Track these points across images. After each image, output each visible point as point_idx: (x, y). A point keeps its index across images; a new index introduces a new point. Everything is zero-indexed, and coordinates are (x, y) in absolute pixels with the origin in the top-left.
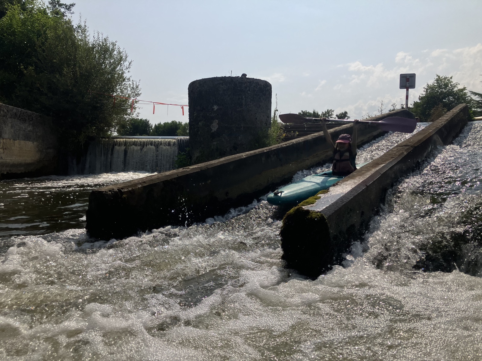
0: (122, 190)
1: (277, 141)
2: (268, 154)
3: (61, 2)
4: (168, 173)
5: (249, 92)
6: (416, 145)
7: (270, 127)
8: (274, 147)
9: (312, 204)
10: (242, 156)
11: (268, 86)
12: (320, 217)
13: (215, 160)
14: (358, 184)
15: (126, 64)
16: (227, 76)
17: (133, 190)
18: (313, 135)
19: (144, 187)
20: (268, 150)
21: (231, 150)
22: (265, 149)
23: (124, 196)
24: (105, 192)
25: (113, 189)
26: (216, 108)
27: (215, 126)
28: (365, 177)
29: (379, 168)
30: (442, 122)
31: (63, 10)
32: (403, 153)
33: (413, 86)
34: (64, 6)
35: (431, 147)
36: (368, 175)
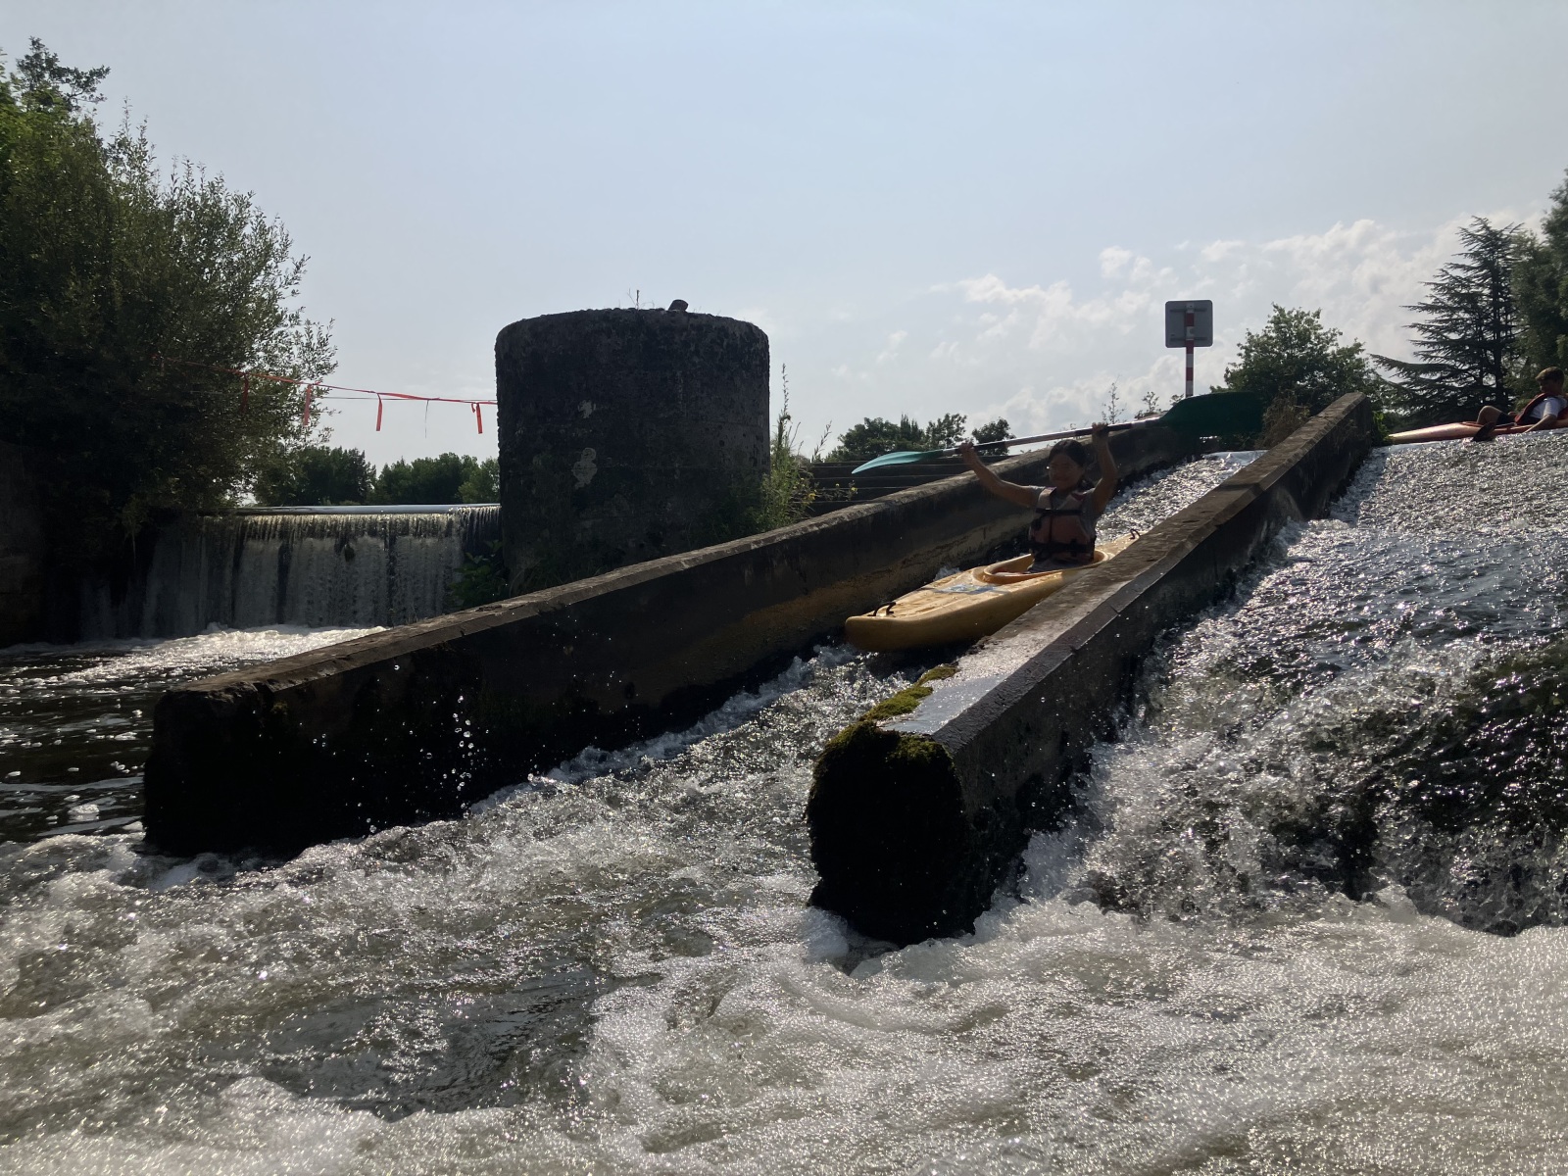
0: (271, 686)
1: (791, 514)
2: (761, 558)
3: (59, 64)
4: (428, 625)
5: (696, 360)
6: (1222, 521)
7: (768, 472)
8: (782, 532)
9: (905, 712)
10: (679, 563)
11: (757, 341)
12: (931, 754)
13: (588, 580)
14: (1047, 644)
15: (286, 267)
16: (625, 306)
17: (308, 685)
18: (901, 493)
19: (347, 677)
20: (762, 545)
21: (642, 546)
22: (753, 541)
23: (279, 706)
24: (213, 693)
25: (238, 685)
26: (587, 408)
27: (586, 468)
28: (1069, 622)
29: (1112, 593)
30: (1295, 449)
31: (65, 89)
32: (1182, 546)
33: (1206, 340)
34: (70, 77)
35: (1268, 526)
36: (1077, 615)
